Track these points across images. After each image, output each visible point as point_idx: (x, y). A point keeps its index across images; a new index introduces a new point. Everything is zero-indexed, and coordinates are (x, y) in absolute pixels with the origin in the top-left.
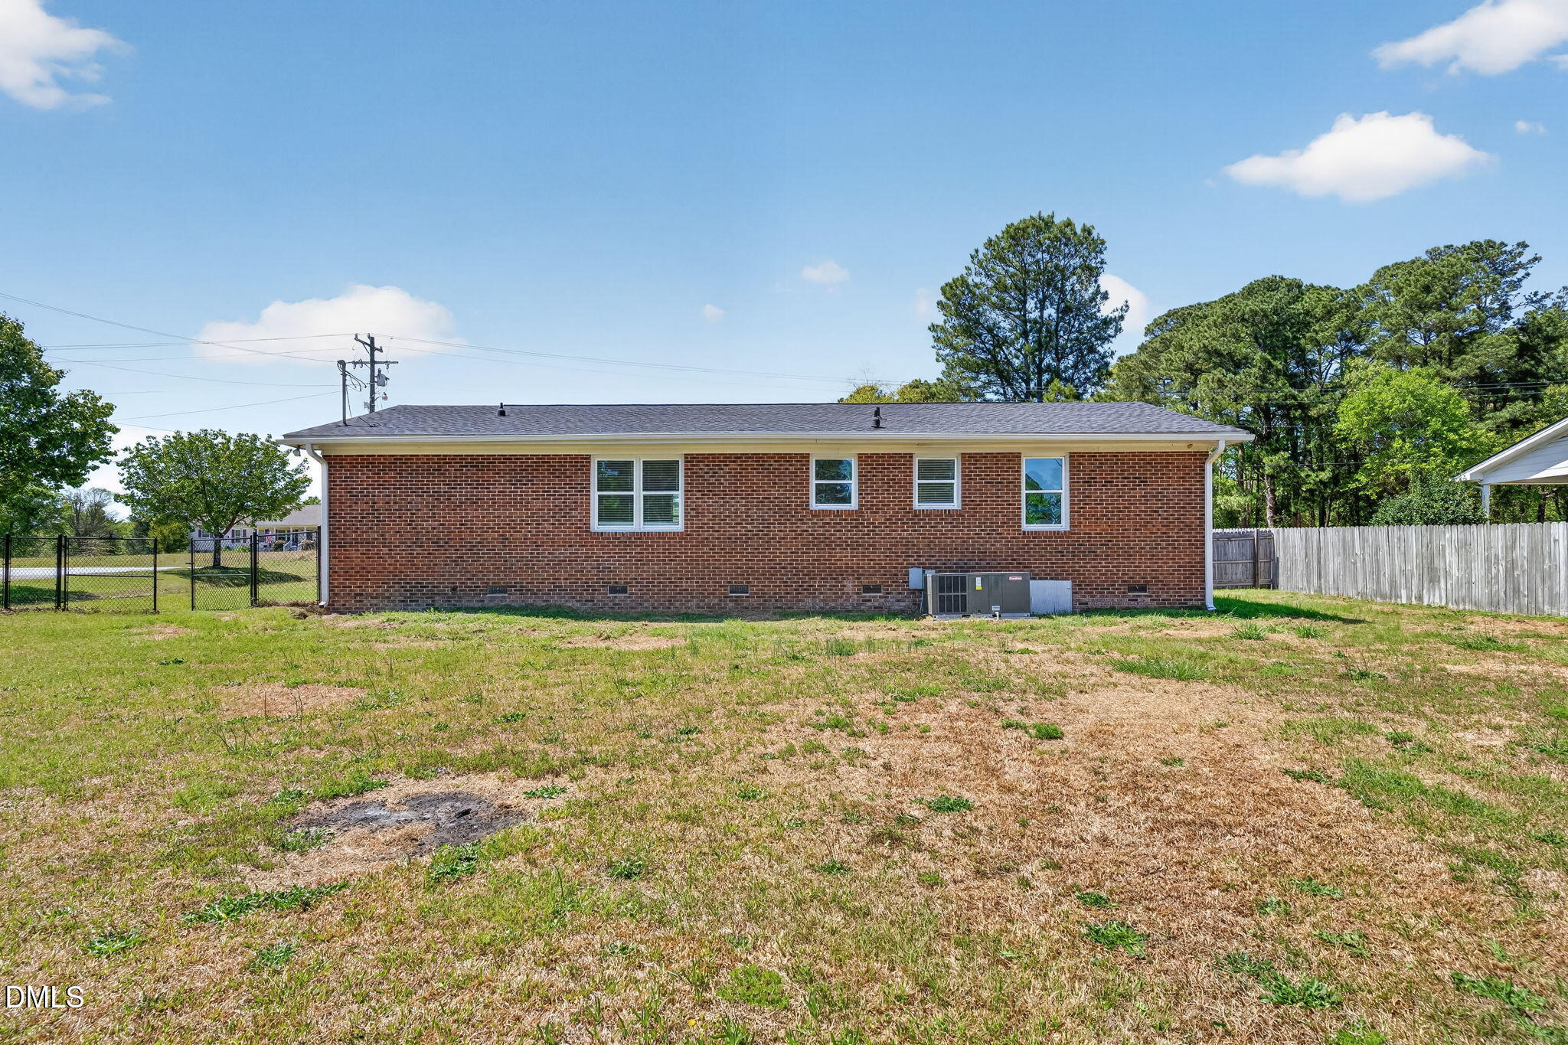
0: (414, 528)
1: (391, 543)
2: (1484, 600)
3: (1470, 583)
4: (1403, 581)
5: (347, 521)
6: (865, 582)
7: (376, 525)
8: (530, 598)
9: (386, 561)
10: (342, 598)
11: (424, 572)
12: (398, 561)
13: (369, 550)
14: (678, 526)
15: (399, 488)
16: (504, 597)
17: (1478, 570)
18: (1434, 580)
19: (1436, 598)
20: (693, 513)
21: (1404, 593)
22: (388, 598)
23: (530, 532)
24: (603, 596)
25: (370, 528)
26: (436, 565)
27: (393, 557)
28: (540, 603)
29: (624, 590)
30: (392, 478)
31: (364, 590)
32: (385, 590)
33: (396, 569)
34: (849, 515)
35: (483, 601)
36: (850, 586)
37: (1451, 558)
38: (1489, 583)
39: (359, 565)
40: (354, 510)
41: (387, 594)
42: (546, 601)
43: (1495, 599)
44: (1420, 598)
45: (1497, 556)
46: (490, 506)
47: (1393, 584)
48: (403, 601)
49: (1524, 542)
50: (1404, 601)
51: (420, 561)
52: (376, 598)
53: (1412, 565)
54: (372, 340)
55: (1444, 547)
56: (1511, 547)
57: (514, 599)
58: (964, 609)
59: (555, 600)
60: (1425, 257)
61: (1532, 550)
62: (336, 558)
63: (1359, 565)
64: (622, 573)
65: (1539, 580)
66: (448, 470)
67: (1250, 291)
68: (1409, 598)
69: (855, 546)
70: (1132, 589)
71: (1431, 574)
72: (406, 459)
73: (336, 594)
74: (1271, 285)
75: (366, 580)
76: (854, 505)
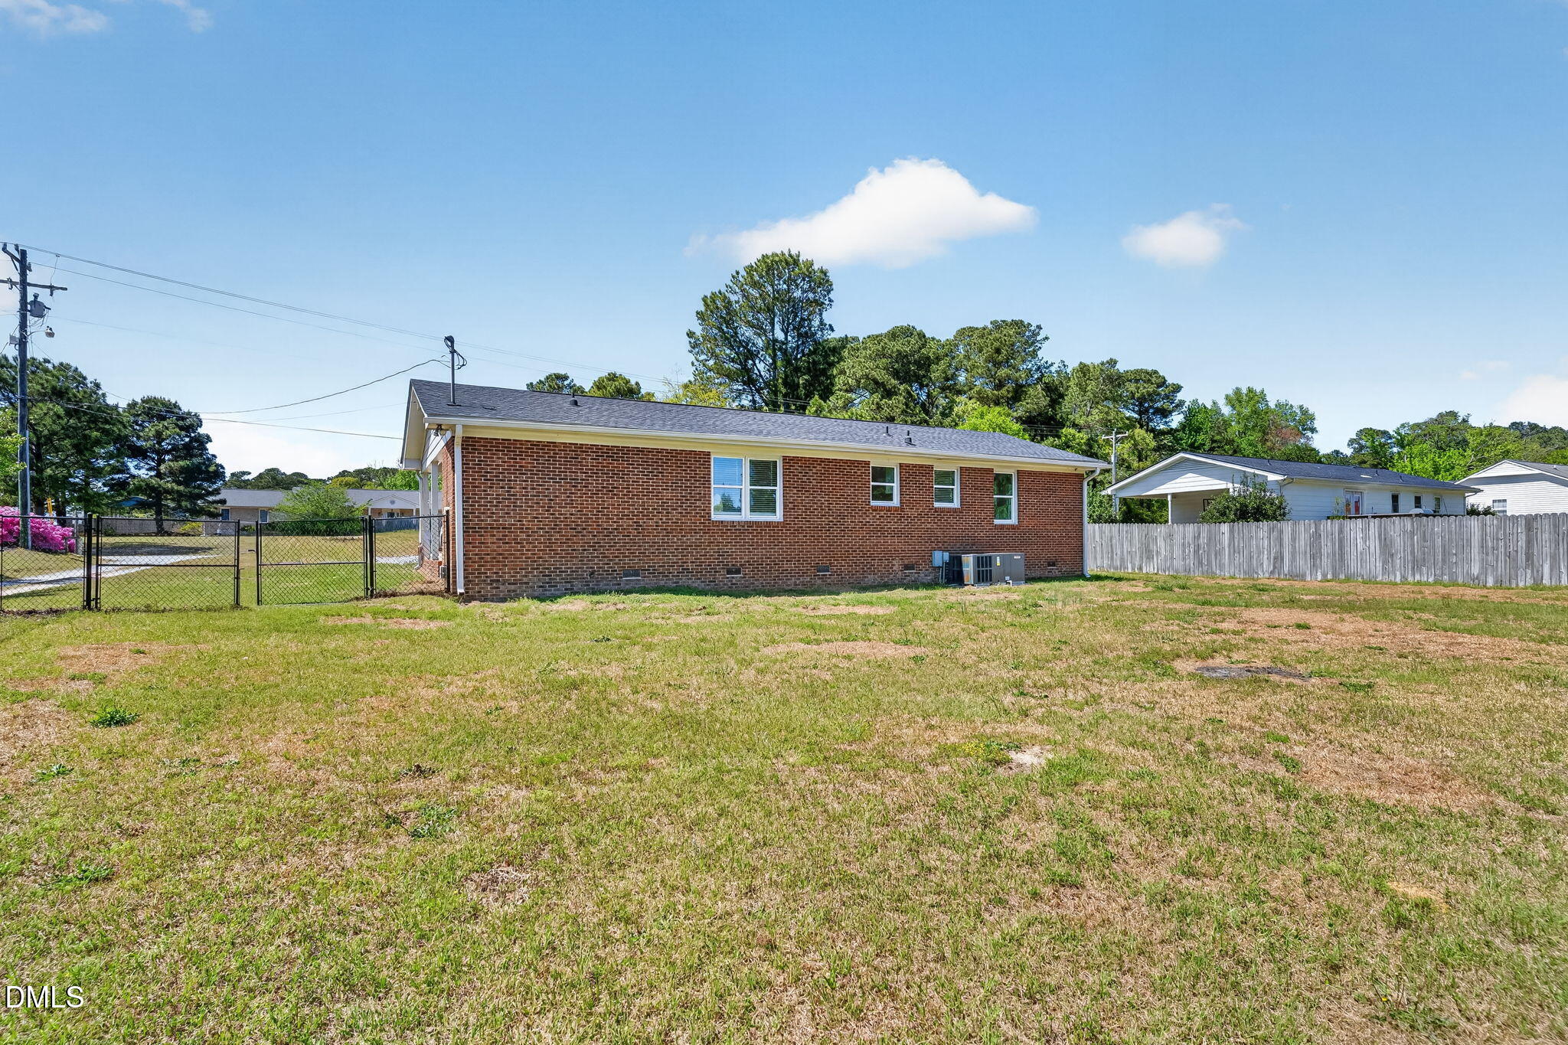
0: (552, 514)
1: (529, 528)
2: (1181, 569)
3: (1172, 558)
4: (1129, 558)
5: (482, 506)
6: (906, 562)
7: (513, 510)
8: (662, 580)
9: (524, 547)
10: (477, 584)
11: (563, 557)
12: (536, 547)
13: (506, 536)
14: (778, 516)
15: (536, 474)
16: (639, 580)
17: (1177, 552)
18: (1150, 558)
19: (1149, 569)
20: (791, 506)
21: (1130, 566)
22: (526, 583)
23: (661, 519)
24: (722, 577)
25: (507, 513)
26: (575, 550)
27: (530, 543)
28: (670, 584)
29: (738, 572)
30: (530, 463)
31: (500, 576)
32: (523, 576)
33: (535, 554)
34: (895, 511)
35: (619, 584)
36: (897, 565)
37: (1161, 543)
38: (1184, 559)
39: (495, 551)
40: (489, 495)
41: (525, 580)
42: (675, 583)
43: (1188, 568)
44: (1140, 568)
45: (1189, 543)
46: (625, 495)
47: (1122, 559)
48: (541, 587)
49: (1204, 535)
50: (1130, 571)
51: (559, 547)
52: (513, 584)
53: (1135, 548)
54: (23, 253)
55: (1156, 537)
56: (1197, 537)
57: (650, 581)
58: (991, 580)
59: (684, 581)
60: (990, 326)
61: (1209, 539)
62: (470, 543)
63: (1098, 548)
64: (740, 557)
65: (1213, 556)
66: (585, 459)
67: (893, 335)
68: (1133, 569)
69: (898, 533)
70: (1049, 565)
71: (1148, 554)
72: (543, 446)
73: (470, 581)
74: (907, 332)
75: (503, 565)
76: (896, 502)
